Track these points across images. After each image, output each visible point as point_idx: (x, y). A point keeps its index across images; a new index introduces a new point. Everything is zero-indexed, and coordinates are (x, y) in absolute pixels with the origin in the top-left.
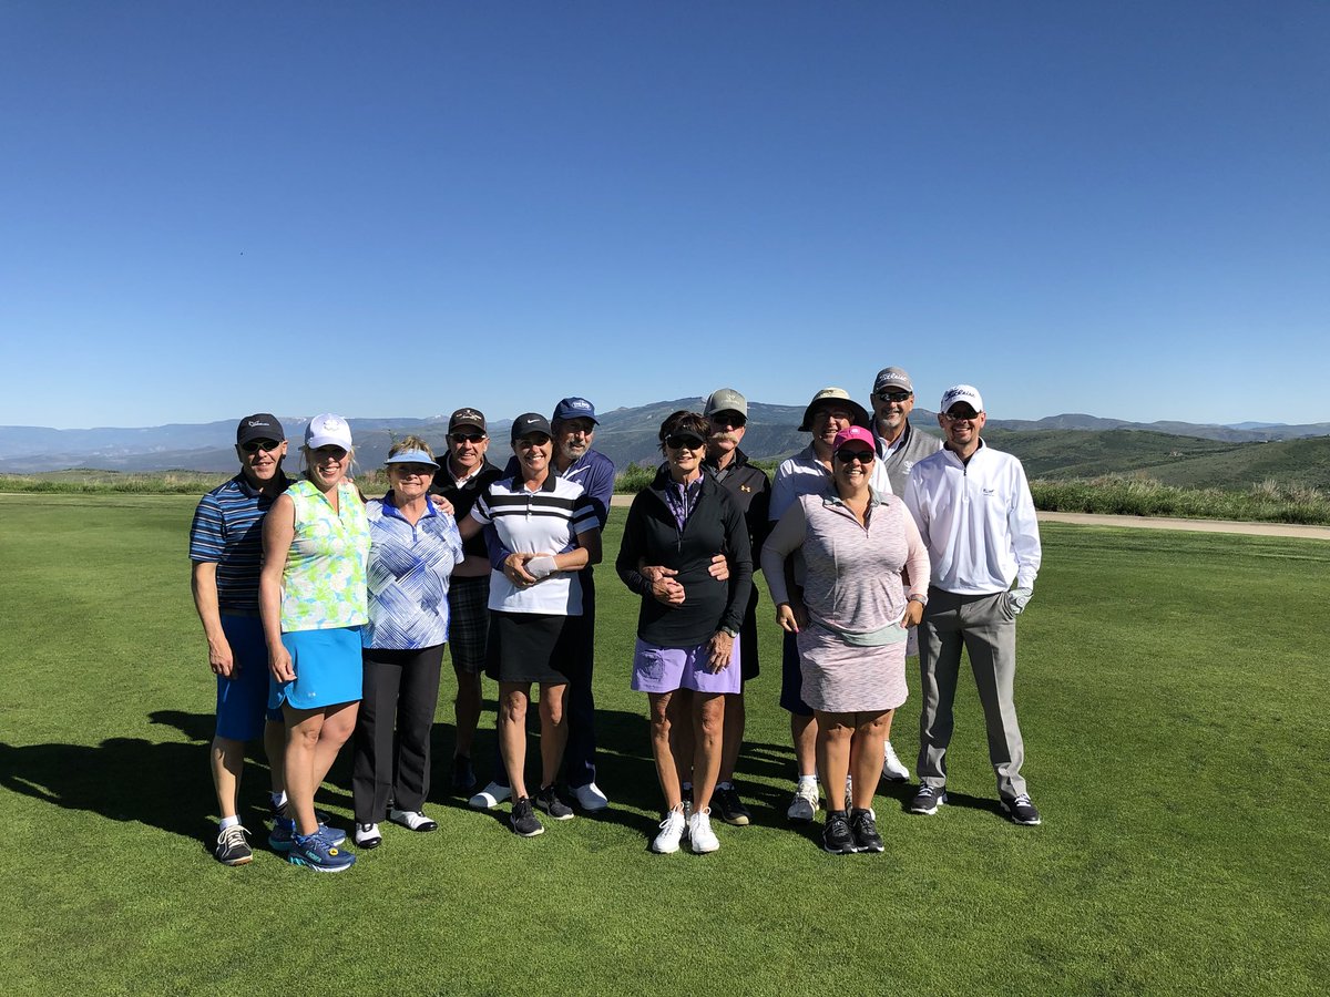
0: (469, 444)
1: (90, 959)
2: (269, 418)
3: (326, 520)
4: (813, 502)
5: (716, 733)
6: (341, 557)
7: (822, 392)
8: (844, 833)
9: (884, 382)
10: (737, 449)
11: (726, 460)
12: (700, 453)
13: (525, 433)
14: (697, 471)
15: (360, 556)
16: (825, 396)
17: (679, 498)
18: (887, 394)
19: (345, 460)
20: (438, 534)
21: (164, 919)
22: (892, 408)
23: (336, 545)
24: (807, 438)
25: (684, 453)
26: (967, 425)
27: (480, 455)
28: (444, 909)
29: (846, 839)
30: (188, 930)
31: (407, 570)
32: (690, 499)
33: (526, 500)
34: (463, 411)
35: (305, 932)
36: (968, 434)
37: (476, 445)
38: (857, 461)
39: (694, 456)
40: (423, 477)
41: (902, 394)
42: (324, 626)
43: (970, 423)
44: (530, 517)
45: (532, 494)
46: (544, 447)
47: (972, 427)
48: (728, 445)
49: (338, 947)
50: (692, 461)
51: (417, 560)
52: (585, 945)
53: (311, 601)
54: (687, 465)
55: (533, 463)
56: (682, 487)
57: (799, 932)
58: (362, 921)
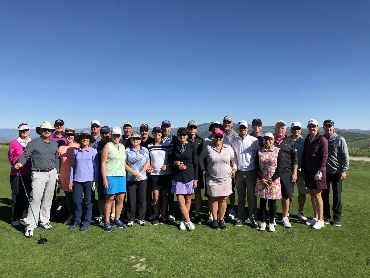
0: (145, 132)
1: (55, 246)
2: (107, 127)
3: (116, 151)
4: (209, 147)
5: (189, 202)
6: (118, 160)
7: (214, 122)
8: (217, 225)
9: (225, 119)
10: (196, 134)
11: (194, 137)
12: (186, 137)
13: (155, 131)
14: (186, 141)
15: (123, 160)
16: (214, 123)
17: (182, 148)
18: (226, 122)
19: (120, 137)
20: (143, 154)
21: (71, 239)
22: (227, 125)
23: (118, 156)
24: (211, 133)
25: (182, 137)
26: (244, 130)
27: (148, 135)
28: (132, 240)
29: (217, 227)
30: (76, 241)
31: (135, 163)
32: (184, 148)
33: (156, 147)
34: (143, 125)
35: (101, 243)
36: (244, 132)
37: (147, 132)
38: (219, 138)
39: (185, 138)
40: (138, 140)
41: (229, 122)
42: (114, 176)
43: (245, 130)
44: (157, 151)
45: (157, 145)
46: (160, 134)
47: (245, 131)
48: (193, 133)
49: (109, 246)
50: (184, 139)
51: (137, 161)
52: (163, 247)
53: (111, 169)
54: (183, 140)
55: (156, 137)
56: (183, 145)
57: (212, 246)
58: (114, 241)
